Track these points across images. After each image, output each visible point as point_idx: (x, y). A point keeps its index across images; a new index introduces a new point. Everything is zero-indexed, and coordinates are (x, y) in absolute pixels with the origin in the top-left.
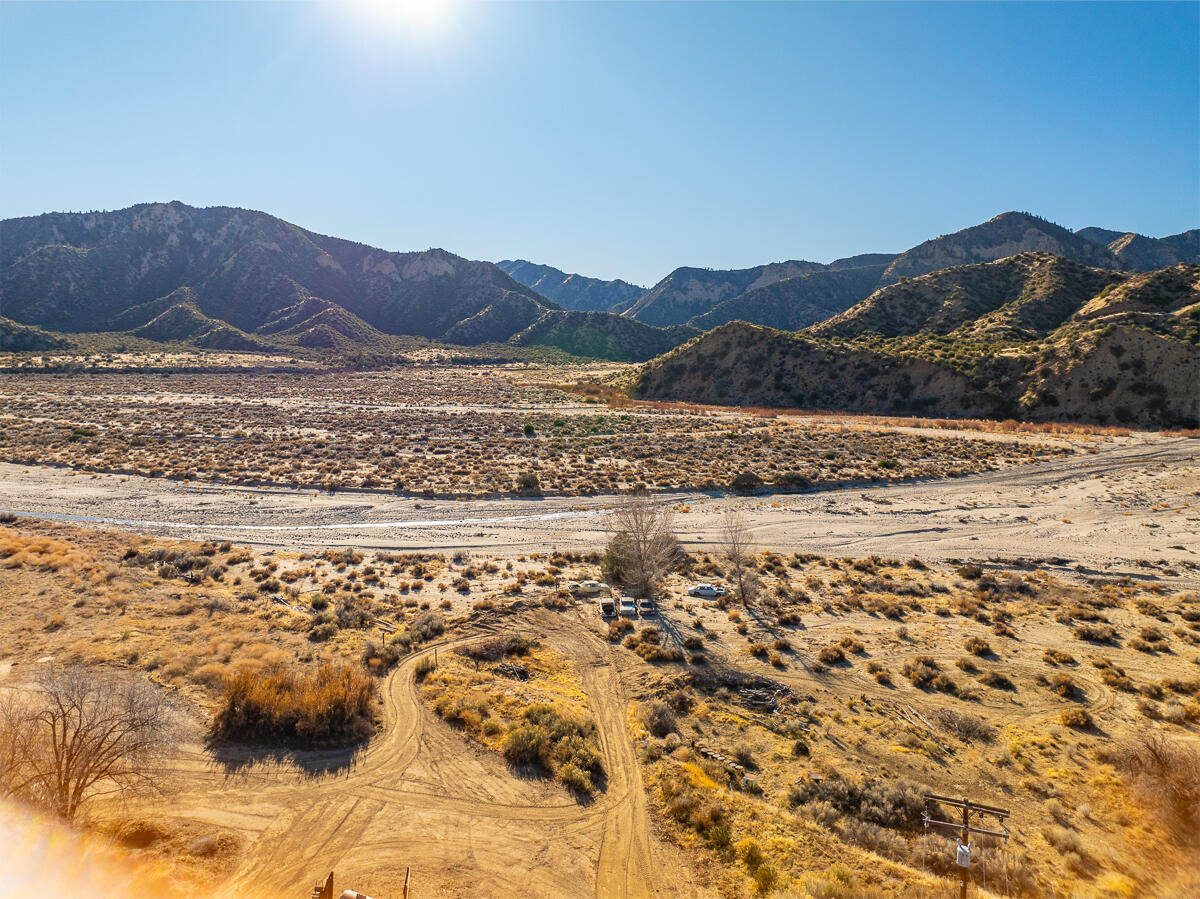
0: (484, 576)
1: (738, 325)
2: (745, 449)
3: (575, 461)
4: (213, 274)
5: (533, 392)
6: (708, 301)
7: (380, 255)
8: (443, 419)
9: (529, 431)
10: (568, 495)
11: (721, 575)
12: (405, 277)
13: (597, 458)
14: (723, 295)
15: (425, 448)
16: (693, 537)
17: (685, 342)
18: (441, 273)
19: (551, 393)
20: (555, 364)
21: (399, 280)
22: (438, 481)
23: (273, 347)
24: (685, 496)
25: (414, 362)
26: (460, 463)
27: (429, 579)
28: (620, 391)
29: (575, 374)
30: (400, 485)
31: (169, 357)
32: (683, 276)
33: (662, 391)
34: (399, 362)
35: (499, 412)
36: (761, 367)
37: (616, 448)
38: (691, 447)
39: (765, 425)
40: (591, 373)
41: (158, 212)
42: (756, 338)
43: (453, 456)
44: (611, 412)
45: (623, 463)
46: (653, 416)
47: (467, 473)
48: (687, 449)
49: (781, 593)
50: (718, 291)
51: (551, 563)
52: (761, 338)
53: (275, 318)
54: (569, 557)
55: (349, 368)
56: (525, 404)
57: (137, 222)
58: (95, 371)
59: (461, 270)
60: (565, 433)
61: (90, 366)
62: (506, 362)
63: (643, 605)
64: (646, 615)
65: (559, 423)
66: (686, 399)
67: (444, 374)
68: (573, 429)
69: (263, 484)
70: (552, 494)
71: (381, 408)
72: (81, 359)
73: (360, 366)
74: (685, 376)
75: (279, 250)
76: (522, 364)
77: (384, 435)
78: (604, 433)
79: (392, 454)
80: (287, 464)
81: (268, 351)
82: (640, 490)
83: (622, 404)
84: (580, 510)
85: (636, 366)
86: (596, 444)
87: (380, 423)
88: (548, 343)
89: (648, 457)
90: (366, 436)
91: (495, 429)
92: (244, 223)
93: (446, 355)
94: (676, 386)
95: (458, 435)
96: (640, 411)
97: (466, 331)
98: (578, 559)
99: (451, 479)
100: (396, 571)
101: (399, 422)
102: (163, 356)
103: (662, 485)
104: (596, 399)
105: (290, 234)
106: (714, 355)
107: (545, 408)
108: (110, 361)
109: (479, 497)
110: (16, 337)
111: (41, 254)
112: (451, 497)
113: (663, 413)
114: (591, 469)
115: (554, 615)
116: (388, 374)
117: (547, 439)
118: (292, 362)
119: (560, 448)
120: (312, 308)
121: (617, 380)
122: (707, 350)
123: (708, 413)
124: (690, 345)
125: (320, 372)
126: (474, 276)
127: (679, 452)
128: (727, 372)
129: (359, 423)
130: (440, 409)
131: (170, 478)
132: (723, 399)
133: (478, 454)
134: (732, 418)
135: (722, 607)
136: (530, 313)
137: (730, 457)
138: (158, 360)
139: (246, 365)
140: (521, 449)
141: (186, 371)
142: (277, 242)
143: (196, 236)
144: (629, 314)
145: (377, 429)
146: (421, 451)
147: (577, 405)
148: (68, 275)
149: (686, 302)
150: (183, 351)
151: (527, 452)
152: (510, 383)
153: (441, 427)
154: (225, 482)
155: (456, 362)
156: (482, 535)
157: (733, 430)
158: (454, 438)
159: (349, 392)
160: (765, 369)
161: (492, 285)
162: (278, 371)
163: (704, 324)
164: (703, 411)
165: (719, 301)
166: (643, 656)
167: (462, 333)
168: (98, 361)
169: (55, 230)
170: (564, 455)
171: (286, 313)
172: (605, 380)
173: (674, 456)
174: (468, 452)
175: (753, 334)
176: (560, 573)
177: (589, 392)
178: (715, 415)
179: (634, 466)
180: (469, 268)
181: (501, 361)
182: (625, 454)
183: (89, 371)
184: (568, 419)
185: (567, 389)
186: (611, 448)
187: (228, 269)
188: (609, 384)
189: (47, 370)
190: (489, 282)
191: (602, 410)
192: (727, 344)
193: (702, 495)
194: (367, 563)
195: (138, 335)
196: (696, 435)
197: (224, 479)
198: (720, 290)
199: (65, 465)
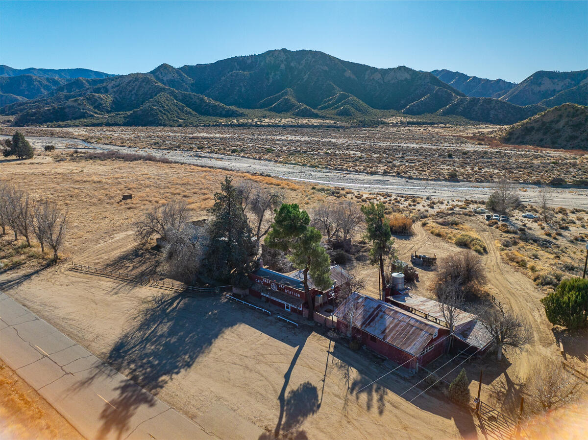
0: (438, 204)
1: (569, 105)
2: (561, 169)
3: (473, 169)
4: (299, 82)
5: (450, 139)
6: (554, 90)
7: (374, 70)
8: (408, 149)
9: (450, 156)
10: (470, 181)
11: (537, 212)
12: (385, 81)
13: (483, 168)
14: (565, 86)
15: (405, 161)
16: (528, 200)
17: (536, 115)
18: (403, 79)
19: (459, 139)
20: (460, 125)
21: (382, 83)
22: (414, 173)
23: (325, 116)
24: (526, 186)
25: (389, 123)
26: (421, 167)
27: (418, 203)
28: (496, 140)
29: (471, 130)
30: (398, 174)
31: (283, 120)
32: (539, 76)
33: (519, 140)
34: (382, 123)
35: (434, 147)
36: (580, 128)
37: (493, 165)
38: (532, 166)
39: (576, 159)
40: (480, 130)
41: (276, 54)
42: (578, 113)
43: (417, 165)
44: (490, 150)
45: (496, 171)
46: (513, 152)
47: (425, 171)
48: (529, 167)
49: (563, 220)
50: (561, 84)
51: (465, 202)
52: (582, 113)
53: (326, 102)
54: (472, 201)
55: (359, 126)
56: (446, 144)
57: (268, 59)
58: (256, 126)
59: (414, 76)
60: (467, 158)
61: (255, 124)
62: (434, 124)
63: (502, 217)
64: (503, 221)
65: (464, 153)
66: (533, 144)
67: (404, 130)
68: (471, 156)
69: (344, 171)
70: (463, 181)
71: (380, 144)
72: (250, 121)
73: (364, 125)
74: (533, 133)
75: (328, 70)
76: (443, 125)
77: (384, 155)
78: (487, 158)
79: (391, 162)
80: (350, 164)
81: (323, 118)
82: (504, 182)
83: (497, 146)
84: (476, 187)
85: (506, 127)
86: (483, 163)
87: (380, 150)
88: (458, 114)
89: (509, 169)
90: (376, 155)
91: (434, 155)
92: (313, 57)
93: (404, 120)
94: (528, 138)
95: (417, 156)
96: (506, 150)
97: (414, 108)
98: (476, 202)
99: (419, 173)
100: (405, 200)
101: (390, 150)
102: (281, 120)
103: (515, 180)
104: (483, 143)
105: (333, 62)
106: (552, 122)
107: (456, 146)
108: (261, 122)
109: (431, 180)
110: (226, 111)
111: (231, 75)
112: (420, 179)
113: (519, 151)
114: (481, 173)
115: (467, 217)
116: (378, 129)
117: (459, 160)
118: (334, 123)
119: (466, 164)
120: (342, 97)
121: (495, 134)
122: (547, 119)
123: (544, 152)
124: (538, 116)
125: (347, 128)
126: (421, 79)
127: (525, 168)
128: (558, 131)
129: (372, 150)
130: (406, 145)
131: (309, 167)
132: (554, 145)
133: (428, 164)
134: (557, 155)
135: (536, 221)
136: (449, 98)
137: (552, 172)
138: (280, 122)
139: (315, 124)
140: (448, 163)
141: (291, 126)
142: (327, 66)
143: (292, 64)
144: (504, 99)
145: (381, 153)
146: (403, 162)
147: (472, 146)
148: (242, 84)
149: (539, 91)
150: (288, 118)
151: (450, 164)
152: (438, 134)
153: (408, 153)
154: (330, 169)
155: (409, 123)
156: (435, 192)
157: (556, 160)
158: (415, 158)
159: (363, 137)
160: (582, 130)
161: (429, 84)
162: (329, 127)
163: (549, 104)
164: (541, 151)
165: (562, 90)
166: (501, 231)
167: (413, 109)
168: (257, 122)
169: (236, 64)
170: (468, 166)
171: (330, 100)
172: (488, 134)
173: (522, 170)
174: (423, 163)
175: (577, 110)
176: (468, 206)
177: (479, 140)
178: (548, 153)
179: (501, 173)
180: (418, 75)
181: (432, 124)
182: (497, 168)
183: (254, 126)
184: (469, 152)
185: (467, 138)
186: (491, 165)
187: (305, 80)
188: (490, 136)
189: (239, 125)
190: (428, 82)
191: (487, 148)
192: (561, 116)
193: (534, 186)
194: (394, 197)
195: (269, 110)
196: (535, 162)
197: (329, 168)
198: (563, 84)
199: (271, 161)
